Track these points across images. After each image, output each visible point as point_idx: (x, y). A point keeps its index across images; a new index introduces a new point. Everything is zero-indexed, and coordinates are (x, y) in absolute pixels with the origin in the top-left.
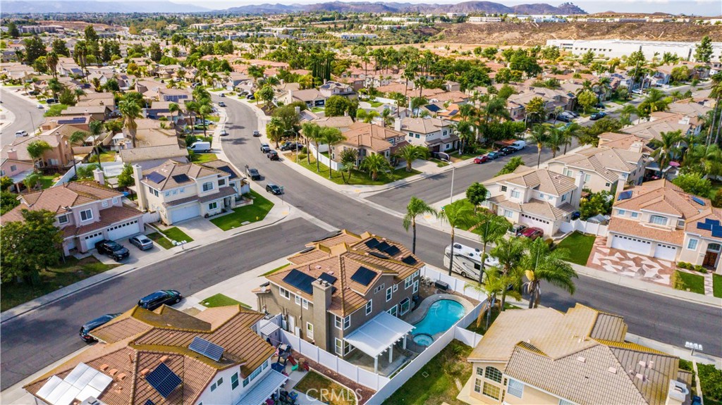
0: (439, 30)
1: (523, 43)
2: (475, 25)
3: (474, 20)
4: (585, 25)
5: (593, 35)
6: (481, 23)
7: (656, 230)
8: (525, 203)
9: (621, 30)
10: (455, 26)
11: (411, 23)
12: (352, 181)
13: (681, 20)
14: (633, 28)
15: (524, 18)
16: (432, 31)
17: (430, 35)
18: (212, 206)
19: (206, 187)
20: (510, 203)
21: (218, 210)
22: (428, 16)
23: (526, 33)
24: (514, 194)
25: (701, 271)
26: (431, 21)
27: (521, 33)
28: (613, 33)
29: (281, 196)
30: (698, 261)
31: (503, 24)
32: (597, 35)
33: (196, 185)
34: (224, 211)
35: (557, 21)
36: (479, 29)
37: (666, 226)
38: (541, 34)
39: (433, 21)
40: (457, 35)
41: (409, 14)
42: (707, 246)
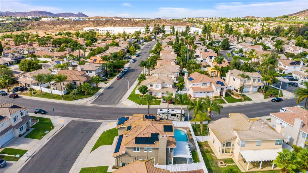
0: (27, 25)
1: (72, 29)
2: (45, 22)
3: (44, 20)
4: (95, 22)
5: (99, 25)
6: (48, 21)
7: (205, 88)
8: (162, 89)
9: (109, 23)
10: (35, 23)
11: (10, 21)
12: (77, 98)
13: (125, 19)
14: (113, 22)
15: (67, 19)
16: (24, 25)
17: (23, 27)
18: (21, 129)
19: (15, 119)
20: (157, 90)
21: (24, 130)
22: (18, 18)
23: (72, 25)
24: (157, 87)
25: (220, 97)
26: (21, 20)
27: (69, 25)
28: (106, 25)
29: (47, 114)
30: (218, 95)
31: (59, 21)
32: (101, 25)
33: (10, 119)
34: (27, 130)
35: (82, 20)
36: (48, 24)
37: (207, 86)
38: (78, 25)
39: (22, 20)
40: (38, 26)
41: (6, 17)
42: (220, 89)
